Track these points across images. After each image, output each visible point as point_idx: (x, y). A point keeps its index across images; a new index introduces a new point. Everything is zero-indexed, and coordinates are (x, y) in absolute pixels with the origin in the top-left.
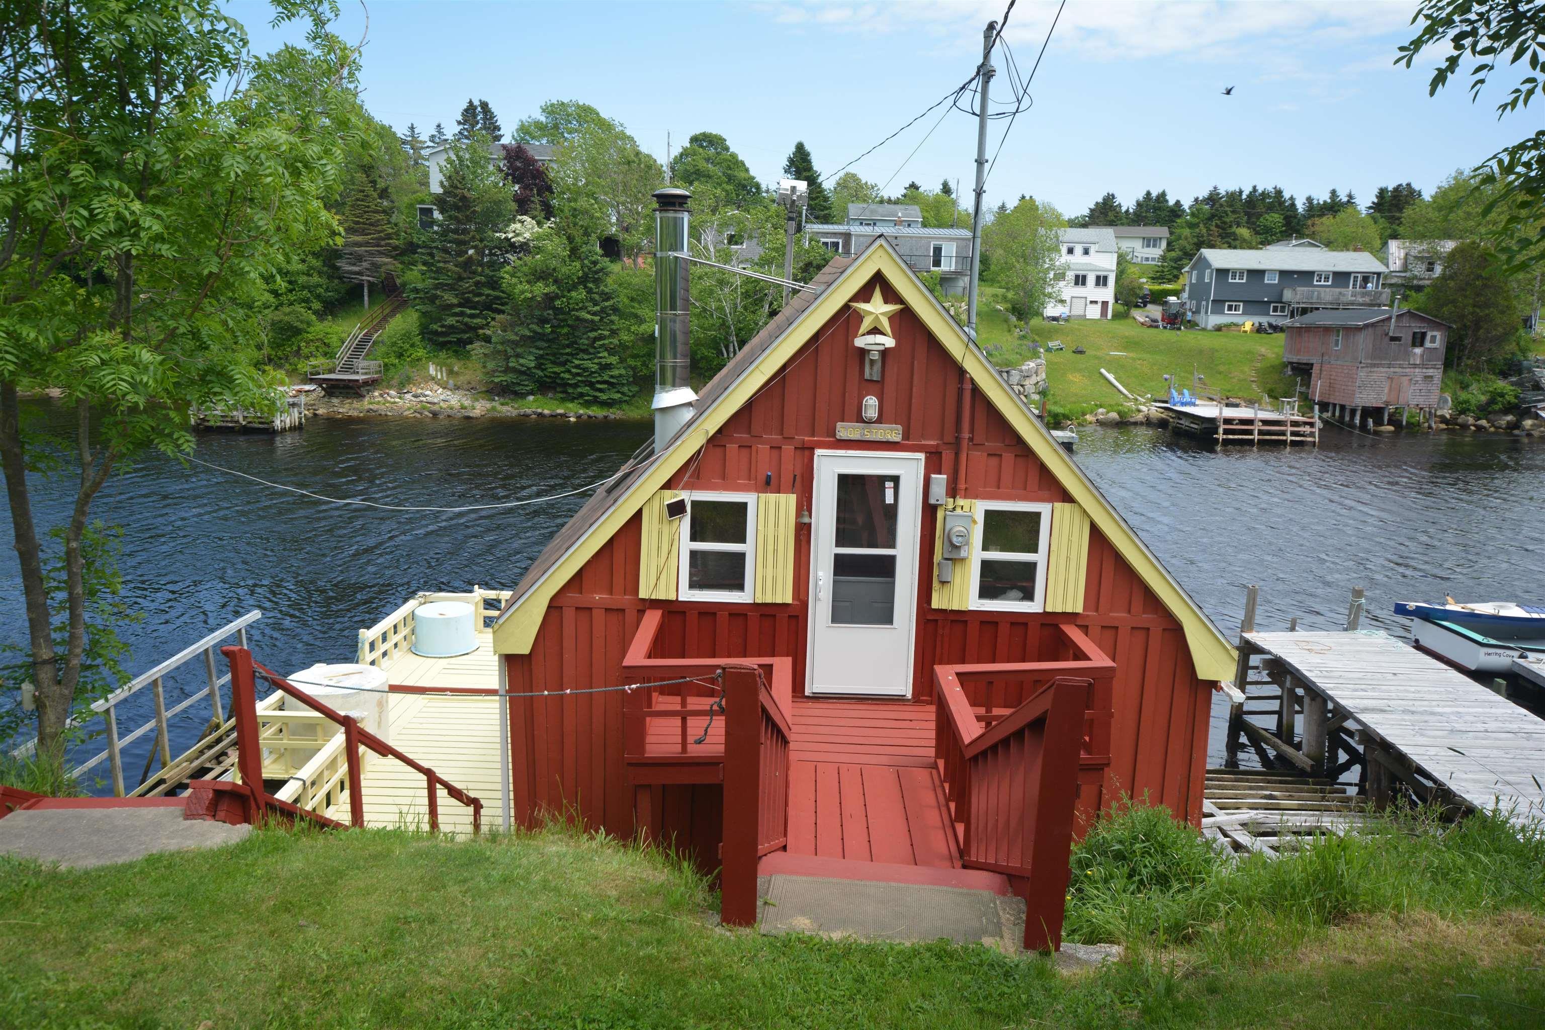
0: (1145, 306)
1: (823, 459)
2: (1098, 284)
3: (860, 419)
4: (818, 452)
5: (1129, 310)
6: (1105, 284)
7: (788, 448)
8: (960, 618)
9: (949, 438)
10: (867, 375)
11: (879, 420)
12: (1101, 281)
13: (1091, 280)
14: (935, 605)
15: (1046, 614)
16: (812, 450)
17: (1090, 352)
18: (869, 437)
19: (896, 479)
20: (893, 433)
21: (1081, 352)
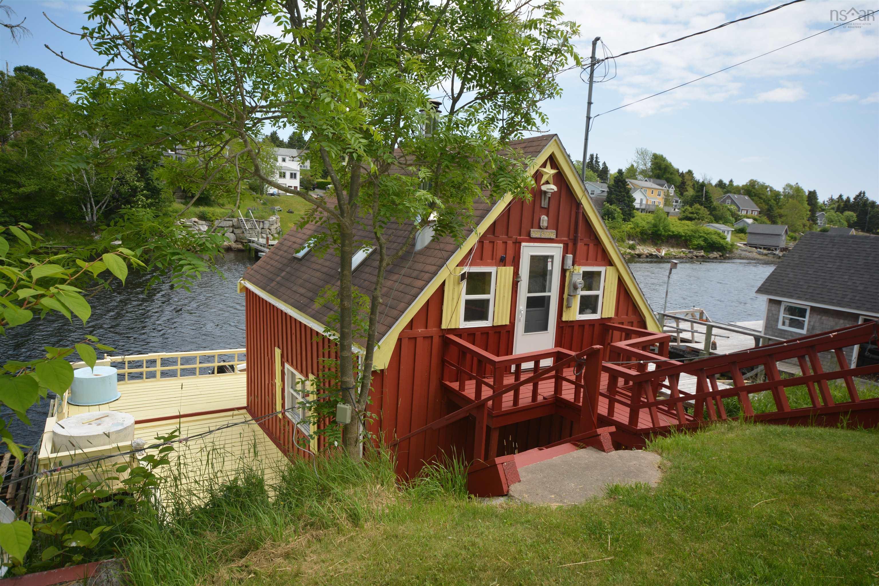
0: (314, 190)
1: (525, 248)
2: (291, 177)
3: (540, 228)
4: (523, 244)
5: (308, 192)
6: (295, 177)
7: (510, 242)
8: (572, 324)
9: (571, 237)
10: (543, 206)
11: (547, 228)
12: (293, 176)
13: (288, 175)
14: (564, 319)
15: (602, 319)
16: (520, 243)
17: (295, 212)
18: (543, 236)
19: (552, 257)
20: (551, 234)
21: (292, 212)
